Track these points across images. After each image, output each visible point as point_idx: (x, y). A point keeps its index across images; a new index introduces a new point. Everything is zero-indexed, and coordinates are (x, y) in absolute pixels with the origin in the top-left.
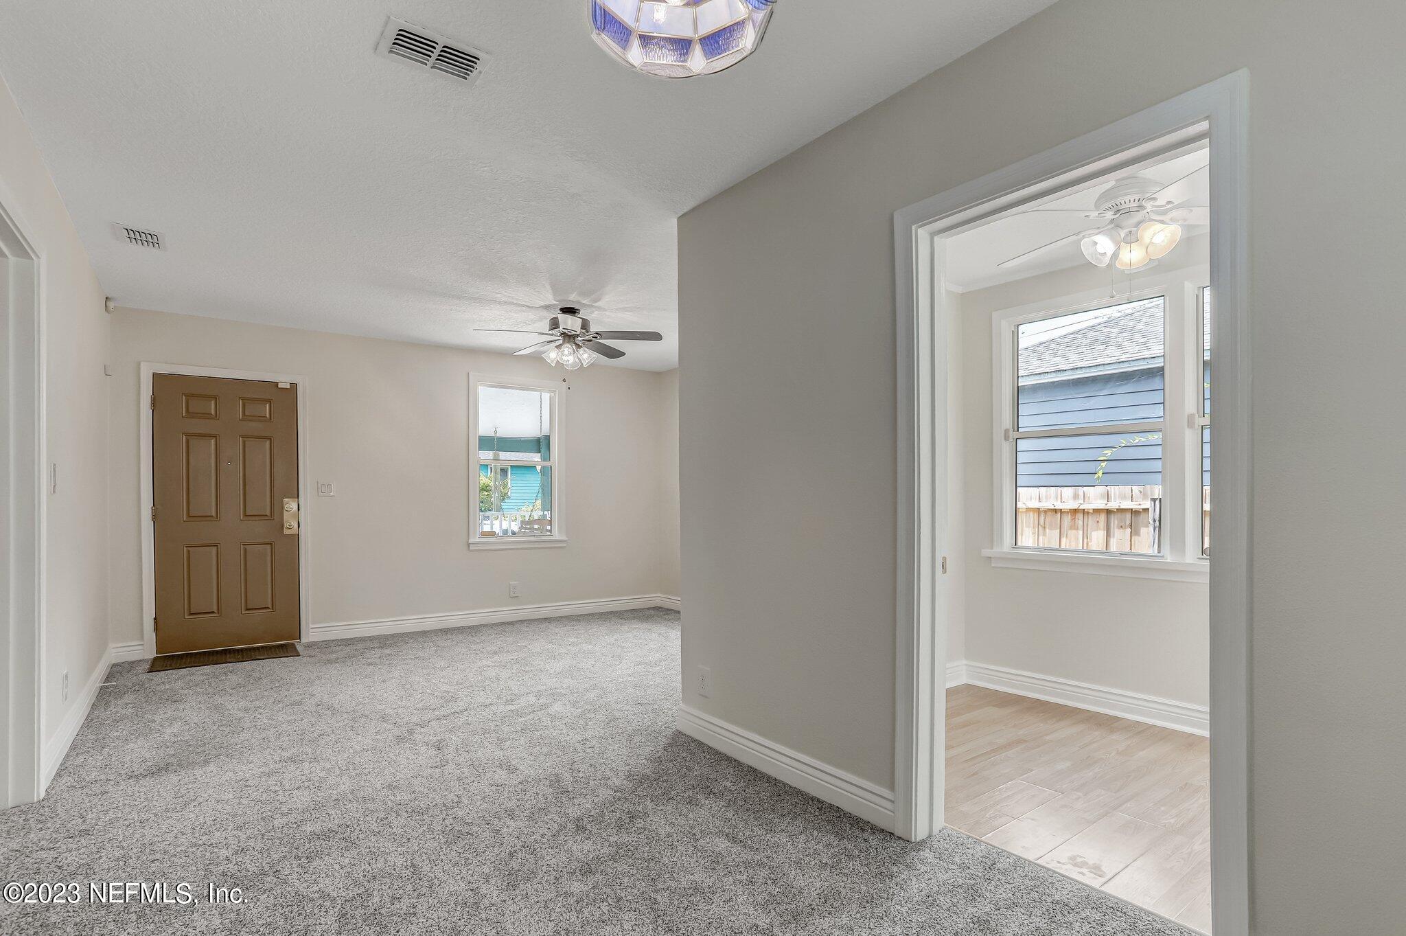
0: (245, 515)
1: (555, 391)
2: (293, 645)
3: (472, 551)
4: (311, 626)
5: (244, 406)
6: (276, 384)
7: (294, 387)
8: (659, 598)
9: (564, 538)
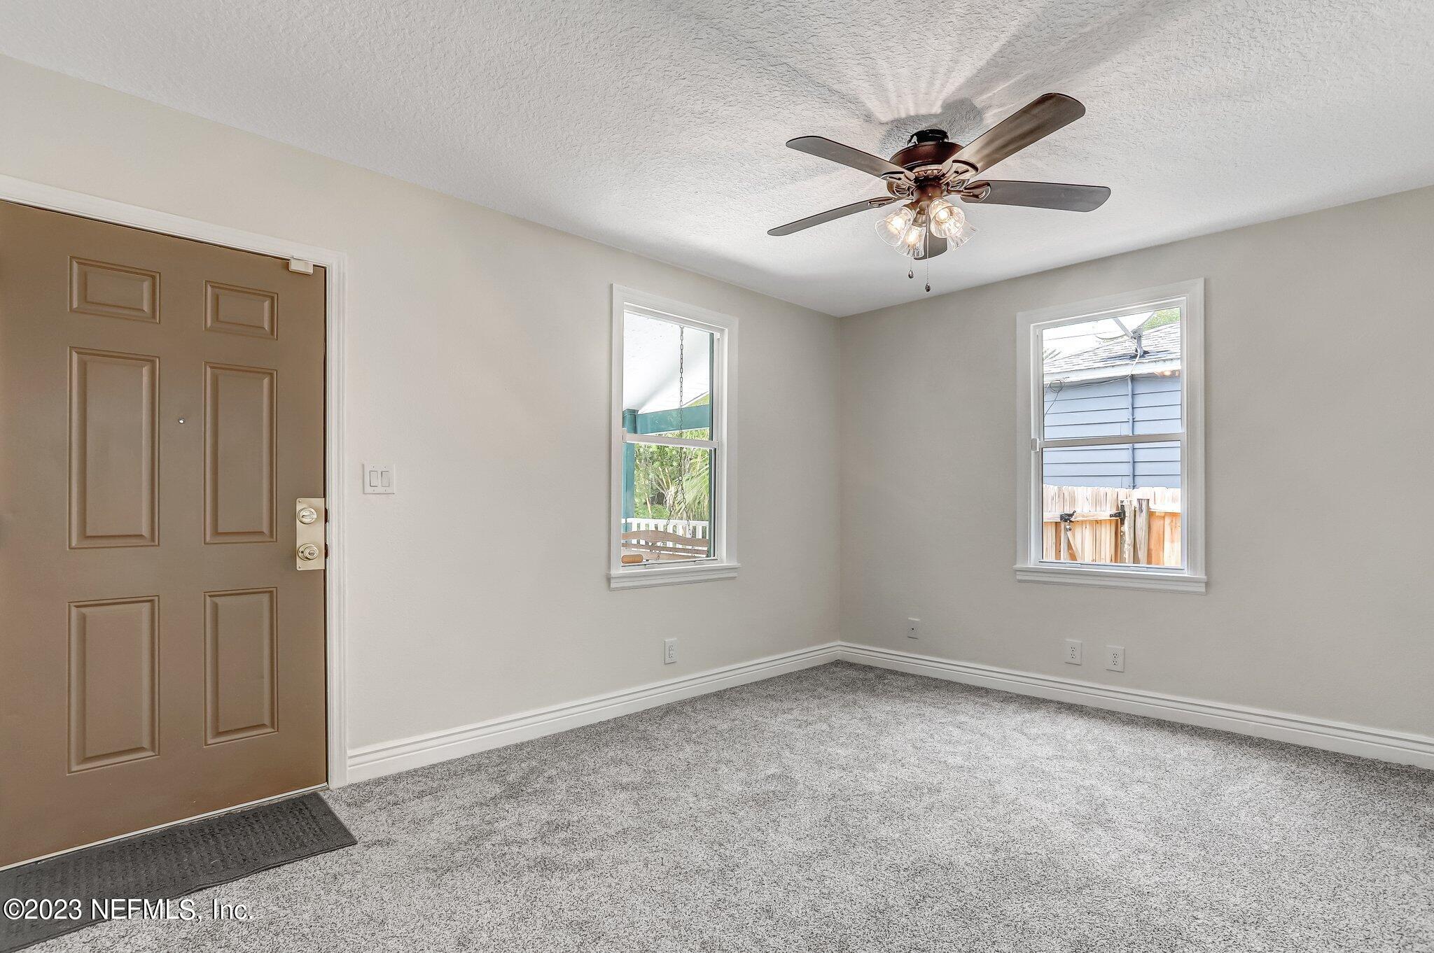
0: (216, 532)
1: (723, 330)
2: (315, 795)
3: (616, 589)
4: (350, 753)
5: (216, 299)
6: (285, 263)
7: (321, 271)
8: (840, 648)
9: (734, 564)
